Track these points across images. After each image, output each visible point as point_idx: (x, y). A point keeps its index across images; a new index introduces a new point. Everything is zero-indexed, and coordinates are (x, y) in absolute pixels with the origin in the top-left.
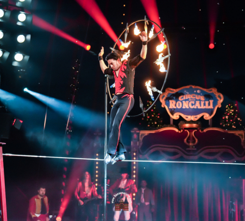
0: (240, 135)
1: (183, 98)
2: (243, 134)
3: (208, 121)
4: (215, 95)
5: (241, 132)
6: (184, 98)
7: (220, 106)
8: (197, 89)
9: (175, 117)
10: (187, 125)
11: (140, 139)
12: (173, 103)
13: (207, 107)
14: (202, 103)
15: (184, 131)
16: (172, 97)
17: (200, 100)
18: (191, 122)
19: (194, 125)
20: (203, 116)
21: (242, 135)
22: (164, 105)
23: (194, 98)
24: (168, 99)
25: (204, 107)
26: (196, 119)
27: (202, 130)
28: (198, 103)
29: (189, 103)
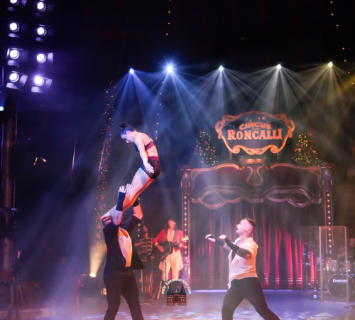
0: (316, 171)
1: (244, 126)
2: (320, 170)
3: (276, 154)
4: (284, 123)
5: (318, 168)
6: (246, 127)
7: (291, 136)
9: (235, 150)
10: (250, 161)
11: (192, 178)
12: (231, 133)
13: (275, 137)
14: (269, 133)
15: (246, 168)
16: (231, 125)
17: (266, 129)
18: (255, 156)
19: (259, 160)
20: (270, 149)
21: (318, 172)
22: (221, 136)
23: (258, 126)
24: (226, 129)
25: (271, 138)
26: (261, 153)
27: (269, 166)
28: (263, 133)
29: (252, 133)
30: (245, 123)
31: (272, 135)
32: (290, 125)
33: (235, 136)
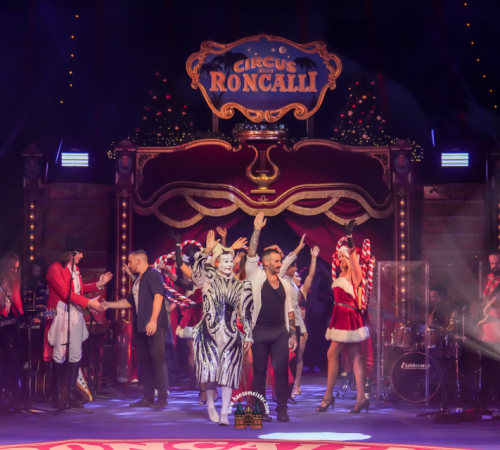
0: (379, 156)
1: (243, 65)
2: (388, 155)
3: (305, 121)
5: (385, 150)
6: (247, 67)
7: (334, 87)
8: (278, 45)
9: (224, 112)
10: (254, 134)
11: (138, 166)
12: (218, 77)
13: (302, 88)
14: (291, 78)
15: (244, 147)
16: (216, 63)
17: (285, 73)
19: (272, 135)
20: (293, 111)
21: (384, 158)
22: (196, 84)
23: (272, 66)
24: (207, 68)
25: (296, 89)
26: (276, 119)
27: (290, 145)
28: (280, 78)
29: (257, 79)
30: (244, 57)
31: (296, 83)
32: (332, 63)
33: (226, 85)
